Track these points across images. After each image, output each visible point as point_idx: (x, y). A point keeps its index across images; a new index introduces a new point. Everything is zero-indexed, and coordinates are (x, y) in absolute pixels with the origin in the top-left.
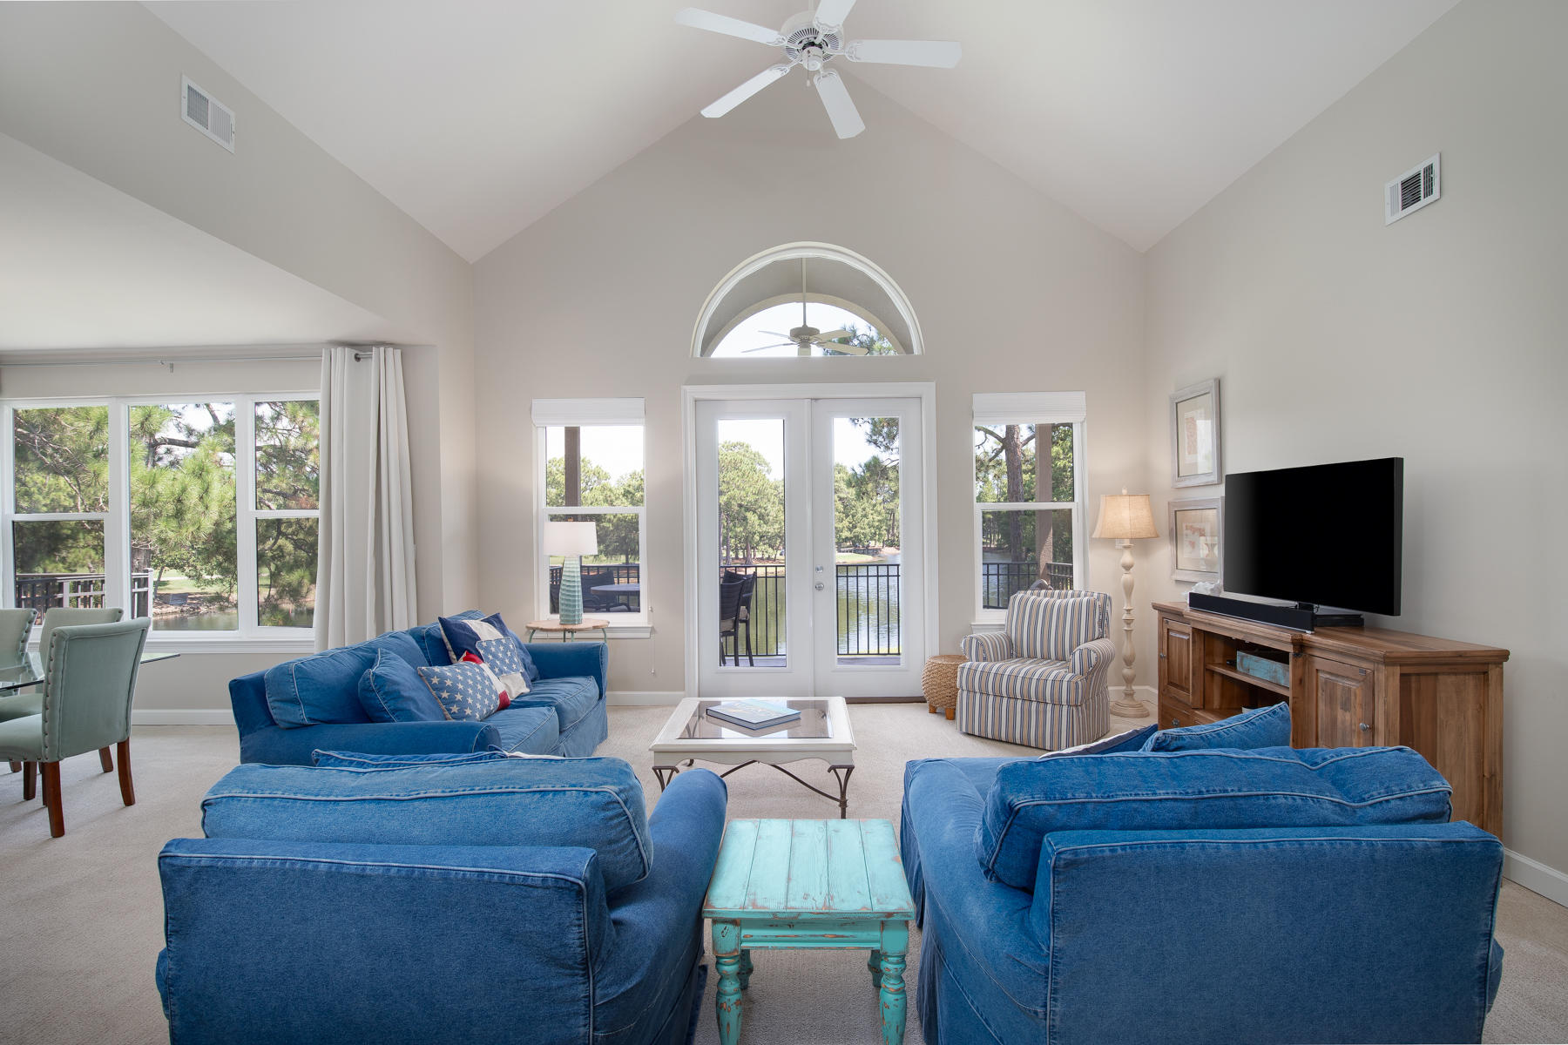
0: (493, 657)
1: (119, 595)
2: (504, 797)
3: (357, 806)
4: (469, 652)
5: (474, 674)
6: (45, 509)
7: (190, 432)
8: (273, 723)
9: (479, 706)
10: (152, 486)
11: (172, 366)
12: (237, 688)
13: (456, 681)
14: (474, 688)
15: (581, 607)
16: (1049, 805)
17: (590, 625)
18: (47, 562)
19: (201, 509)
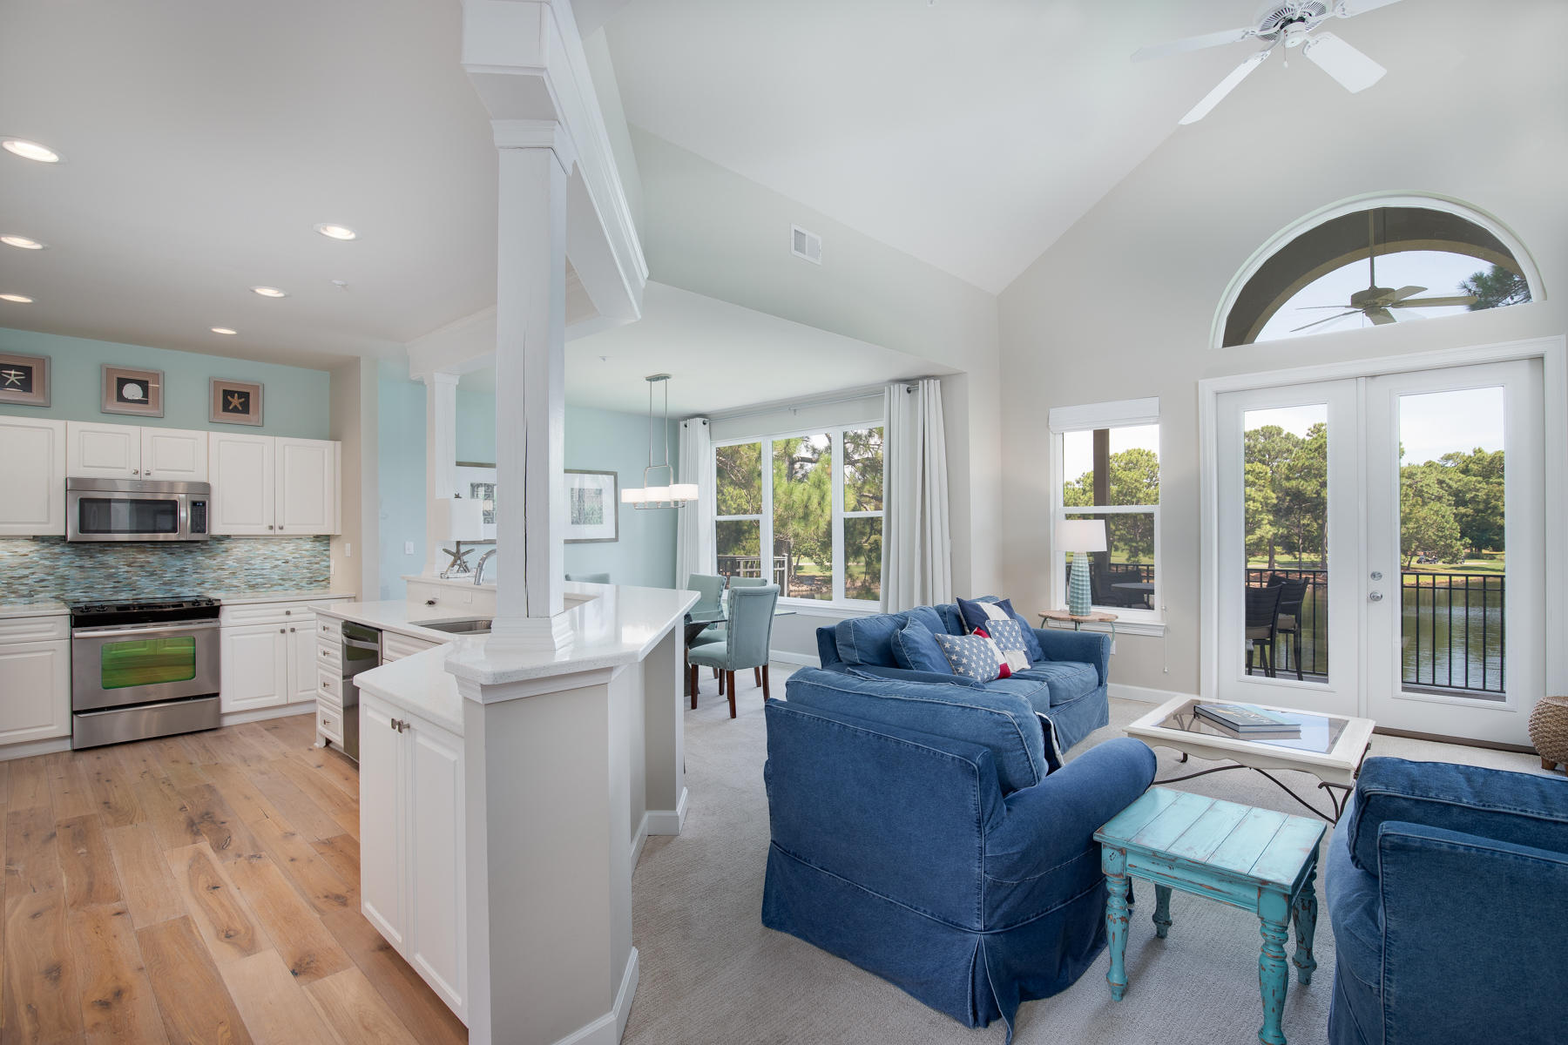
0: (1000, 634)
1: (768, 571)
2: (939, 706)
3: (858, 697)
4: (979, 628)
5: (980, 645)
6: (734, 511)
7: (814, 451)
8: (840, 661)
9: (981, 671)
10: (790, 497)
11: (795, 410)
12: (821, 633)
13: (963, 648)
14: (978, 656)
15: (1090, 601)
16: (1404, 798)
17: (1097, 618)
18: (735, 549)
19: (819, 512)
